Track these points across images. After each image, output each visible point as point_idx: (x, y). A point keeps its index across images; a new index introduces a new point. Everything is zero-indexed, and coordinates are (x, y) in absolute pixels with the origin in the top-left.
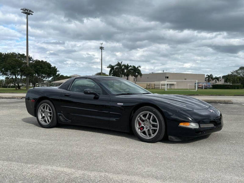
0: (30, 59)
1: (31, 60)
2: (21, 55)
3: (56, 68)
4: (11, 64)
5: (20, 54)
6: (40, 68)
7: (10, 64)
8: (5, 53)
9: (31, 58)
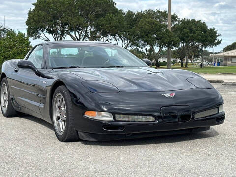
0: (174, 18)
1: (176, 20)
2: (161, 13)
3: (216, 30)
4: (143, 29)
5: (160, 11)
6: (189, 31)
7: (142, 27)
8: (137, 12)
9: (177, 17)
